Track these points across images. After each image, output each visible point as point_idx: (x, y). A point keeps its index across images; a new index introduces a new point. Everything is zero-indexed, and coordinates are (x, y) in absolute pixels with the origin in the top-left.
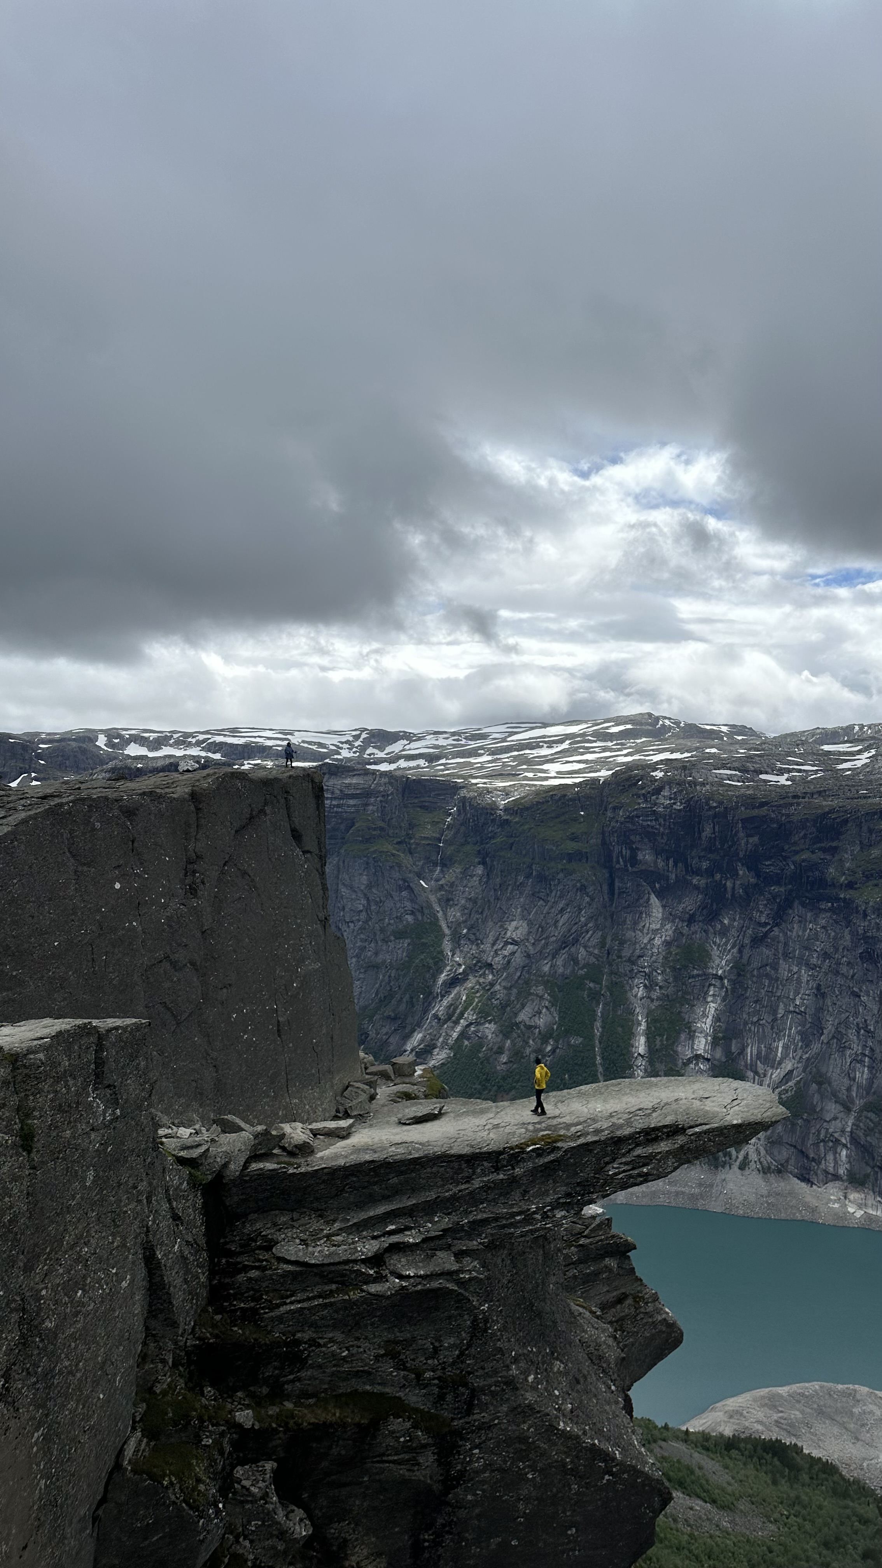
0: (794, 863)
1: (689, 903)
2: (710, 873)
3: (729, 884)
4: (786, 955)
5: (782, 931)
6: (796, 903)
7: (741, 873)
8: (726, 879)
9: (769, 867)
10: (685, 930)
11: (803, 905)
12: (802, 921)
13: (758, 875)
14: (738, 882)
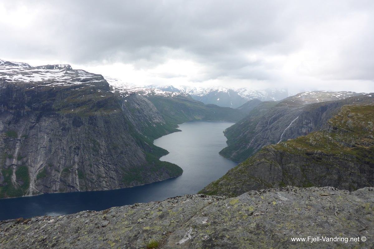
0: (42, 104)
1: (9, 118)
2: (15, 108)
3: (22, 111)
4: (40, 131)
5: (39, 124)
6: (43, 116)
7: (26, 108)
8: (21, 110)
9: (35, 105)
10: (8, 127)
11: (45, 116)
12: (45, 121)
13: (31, 108)
14: (25, 111)
